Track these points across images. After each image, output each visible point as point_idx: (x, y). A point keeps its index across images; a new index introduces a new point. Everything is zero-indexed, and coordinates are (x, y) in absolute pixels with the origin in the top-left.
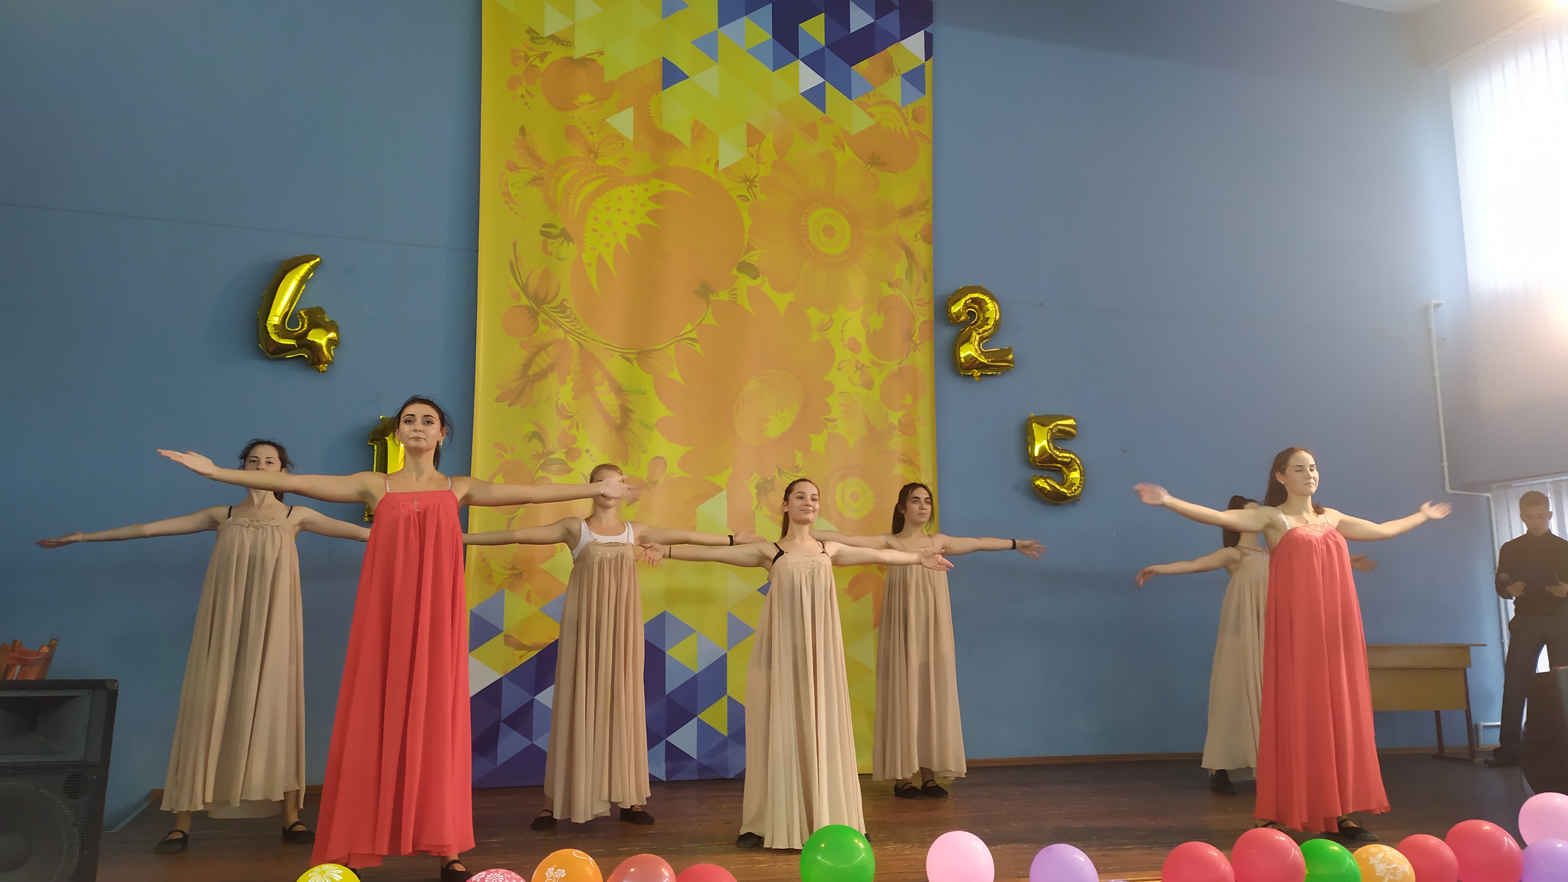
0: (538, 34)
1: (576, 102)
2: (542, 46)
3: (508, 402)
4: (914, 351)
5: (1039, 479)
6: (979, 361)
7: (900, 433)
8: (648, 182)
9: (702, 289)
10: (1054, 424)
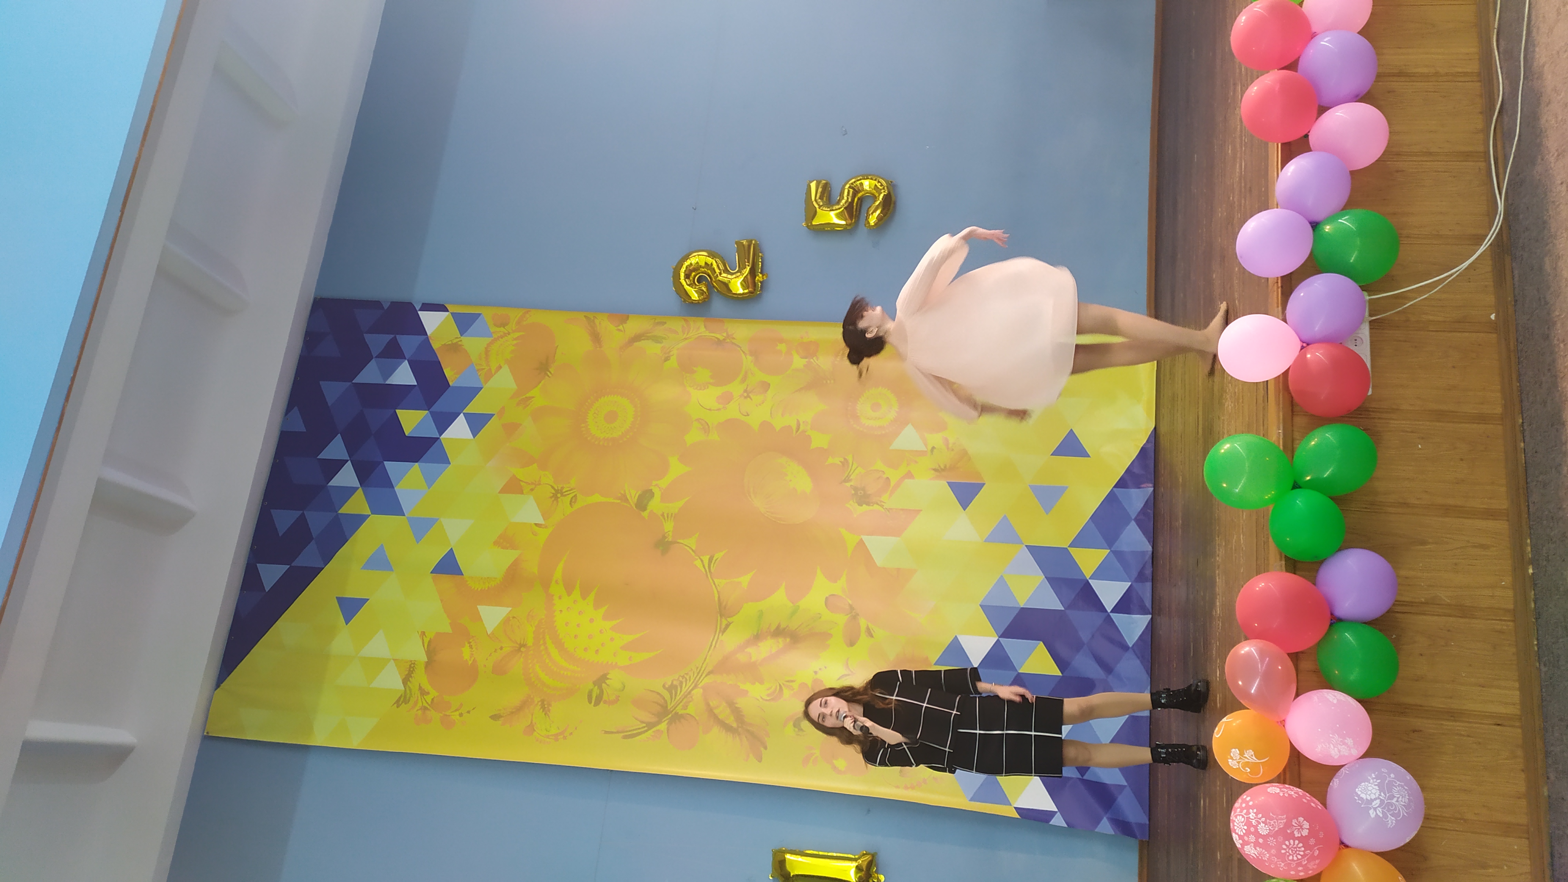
0: (401, 695)
1: (470, 663)
2: (413, 693)
3: (762, 749)
4: (734, 338)
5: (868, 221)
6: (747, 275)
7: (815, 358)
8: (553, 595)
9: (661, 548)
10: (814, 203)
